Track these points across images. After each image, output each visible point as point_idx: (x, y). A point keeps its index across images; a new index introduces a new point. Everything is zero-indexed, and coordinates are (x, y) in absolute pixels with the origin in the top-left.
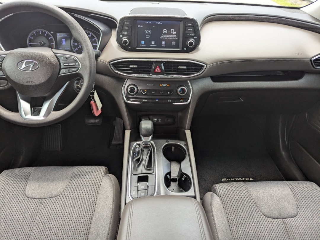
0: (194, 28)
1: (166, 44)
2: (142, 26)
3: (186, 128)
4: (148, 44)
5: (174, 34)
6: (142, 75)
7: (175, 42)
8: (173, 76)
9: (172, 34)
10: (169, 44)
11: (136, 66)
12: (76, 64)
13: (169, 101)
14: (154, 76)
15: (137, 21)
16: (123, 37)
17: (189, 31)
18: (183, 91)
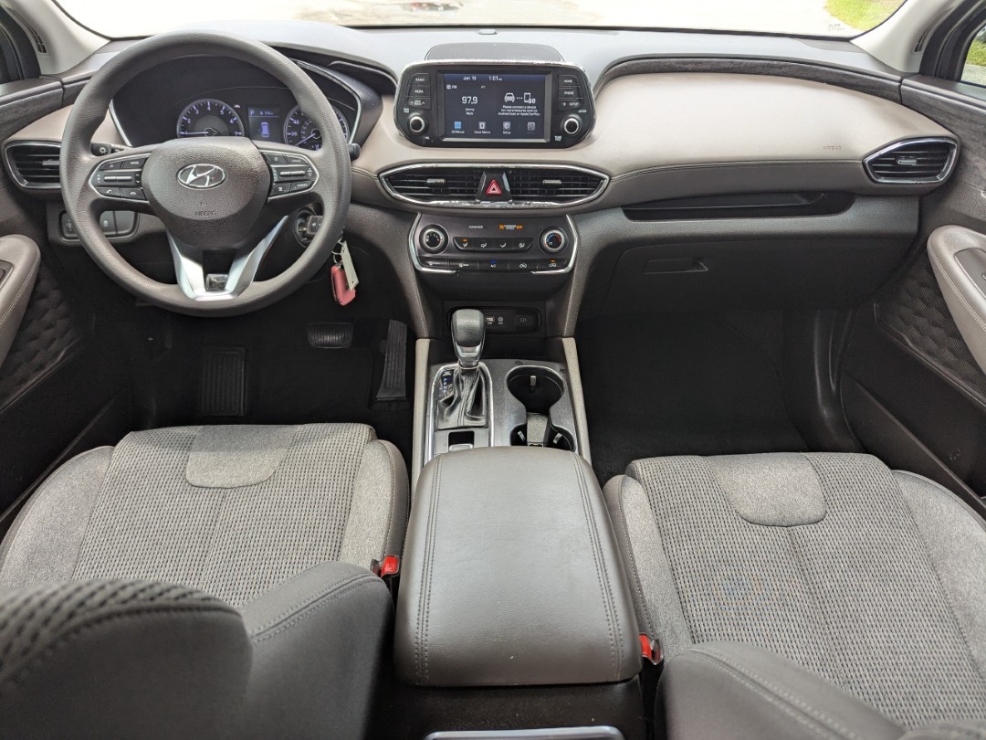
0: (578, 88)
1: (512, 129)
3: (565, 333)
4: (470, 129)
5: (532, 105)
6: (457, 202)
7: (534, 123)
9: (527, 104)
10: (519, 125)
11: (442, 181)
12: (307, 173)
13: (523, 266)
14: (486, 204)
15: (445, 75)
16: (410, 112)
17: (567, 96)
18: (555, 240)
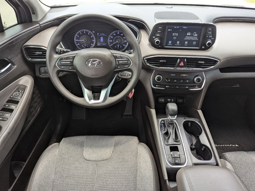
1: (188, 44)
2: (171, 30)
3: (199, 108)
4: (174, 44)
5: (196, 36)
6: (169, 68)
7: (195, 42)
8: (193, 69)
9: (194, 36)
10: (190, 43)
11: (165, 61)
12: (128, 62)
13: (187, 87)
14: (179, 69)
15: (168, 26)
16: (155, 38)
17: (209, 34)
18: (199, 80)
